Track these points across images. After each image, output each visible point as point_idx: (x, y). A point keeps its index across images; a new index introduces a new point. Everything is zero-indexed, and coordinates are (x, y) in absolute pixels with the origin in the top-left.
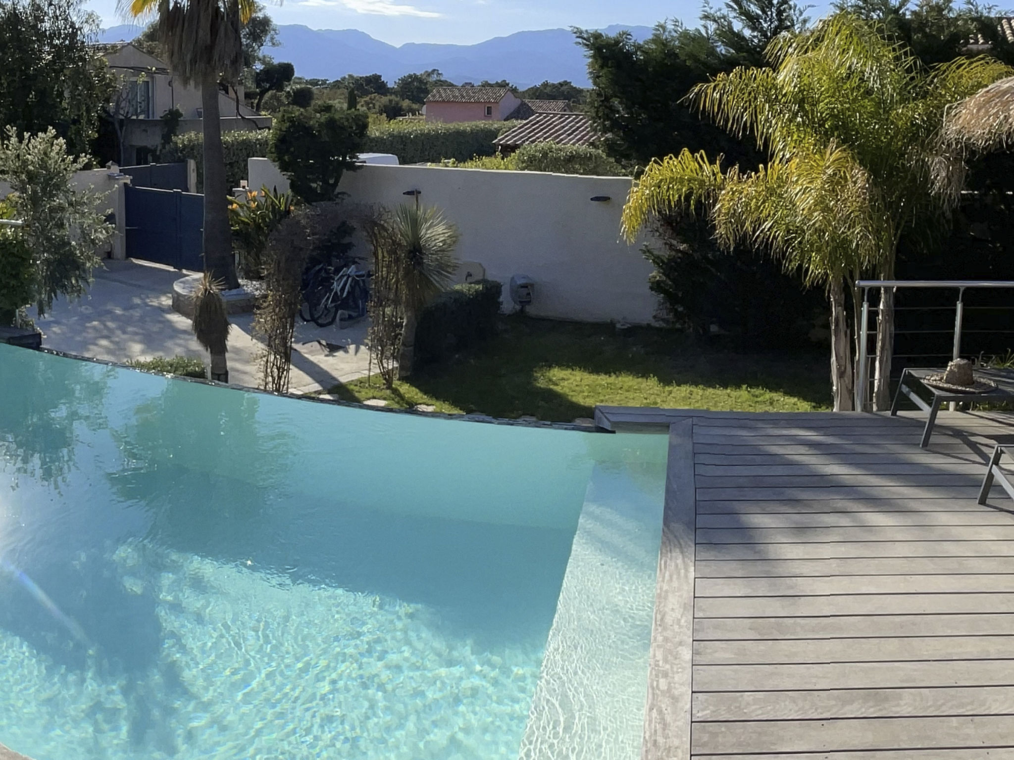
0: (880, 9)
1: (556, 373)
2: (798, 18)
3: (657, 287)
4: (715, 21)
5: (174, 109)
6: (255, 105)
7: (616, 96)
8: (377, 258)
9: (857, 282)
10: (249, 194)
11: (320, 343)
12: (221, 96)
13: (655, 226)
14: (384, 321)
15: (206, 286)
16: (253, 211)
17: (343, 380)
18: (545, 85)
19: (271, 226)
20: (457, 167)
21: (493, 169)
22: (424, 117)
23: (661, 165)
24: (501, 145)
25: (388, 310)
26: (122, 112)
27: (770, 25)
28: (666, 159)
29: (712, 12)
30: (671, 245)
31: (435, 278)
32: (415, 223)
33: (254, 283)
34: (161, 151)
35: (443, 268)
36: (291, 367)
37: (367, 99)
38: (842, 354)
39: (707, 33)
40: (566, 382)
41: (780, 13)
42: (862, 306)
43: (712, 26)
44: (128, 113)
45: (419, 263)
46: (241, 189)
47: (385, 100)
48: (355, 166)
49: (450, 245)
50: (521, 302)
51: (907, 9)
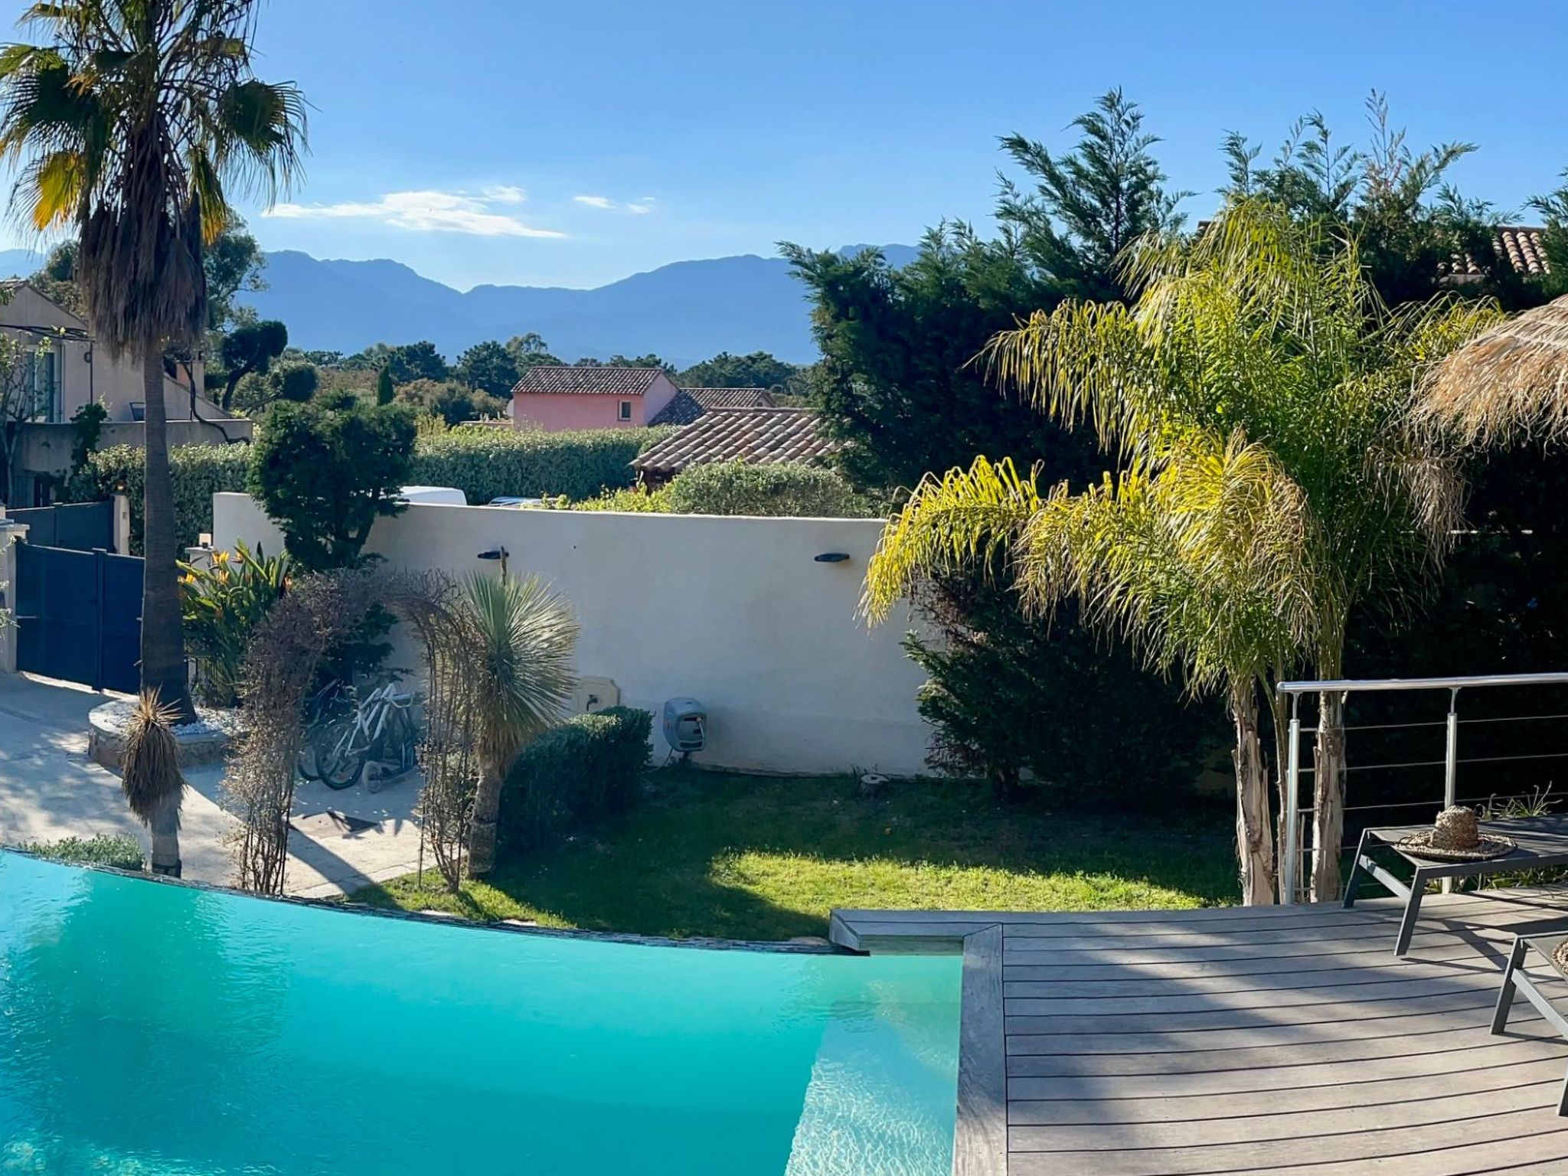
0: (1304, 204)
1: (752, 863)
2: (1164, 216)
3: (932, 708)
4: (1023, 219)
5: (94, 403)
6: (220, 399)
7: (859, 370)
8: (433, 668)
9: (1279, 685)
10: (215, 558)
11: (334, 816)
12: (168, 384)
13: (927, 601)
14: (444, 777)
15: (147, 714)
16: (222, 588)
17: (377, 878)
18: (723, 360)
19: (254, 614)
20: (569, 509)
21: (632, 510)
22: (512, 421)
23: (940, 487)
24: (644, 469)
25: (452, 760)
26: (11, 408)
27: (1116, 228)
28: (949, 474)
29: (1018, 202)
30: (957, 634)
31: (534, 706)
32: (500, 607)
33: (221, 713)
34: (71, 479)
35: (547, 685)
36: (288, 855)
37: (409, 388)
38: (1255, 811)
39: (1009, 241)
40: (770, 879)
41: (1133, 206)
42: (1288, 725)
43: (1019, 230)
44: (22, 410)
45: (509, 677)
46: (200, 548)
47: (440, 389)
48: (394, 506)
49: (561, 645)
50: (683, 745)
51: (1347, 204)
